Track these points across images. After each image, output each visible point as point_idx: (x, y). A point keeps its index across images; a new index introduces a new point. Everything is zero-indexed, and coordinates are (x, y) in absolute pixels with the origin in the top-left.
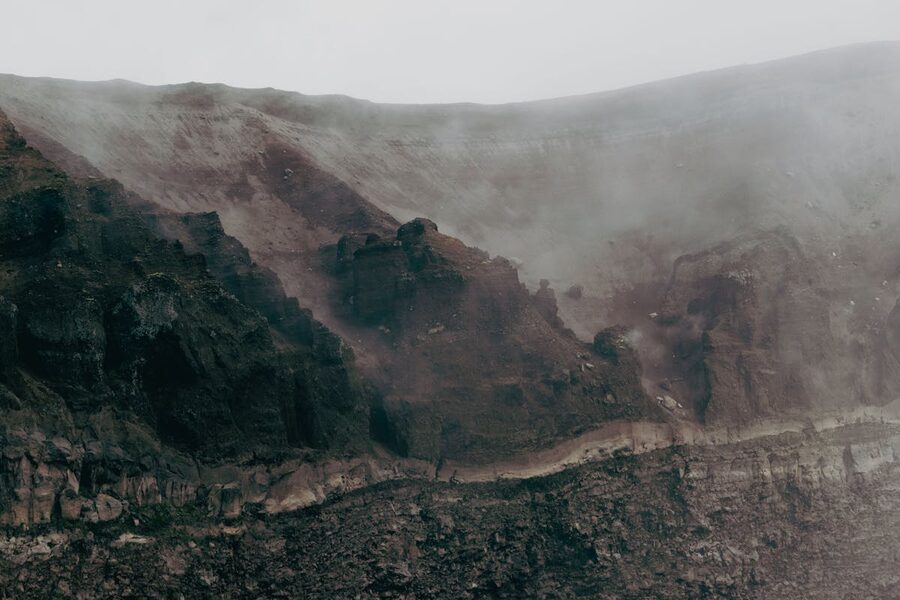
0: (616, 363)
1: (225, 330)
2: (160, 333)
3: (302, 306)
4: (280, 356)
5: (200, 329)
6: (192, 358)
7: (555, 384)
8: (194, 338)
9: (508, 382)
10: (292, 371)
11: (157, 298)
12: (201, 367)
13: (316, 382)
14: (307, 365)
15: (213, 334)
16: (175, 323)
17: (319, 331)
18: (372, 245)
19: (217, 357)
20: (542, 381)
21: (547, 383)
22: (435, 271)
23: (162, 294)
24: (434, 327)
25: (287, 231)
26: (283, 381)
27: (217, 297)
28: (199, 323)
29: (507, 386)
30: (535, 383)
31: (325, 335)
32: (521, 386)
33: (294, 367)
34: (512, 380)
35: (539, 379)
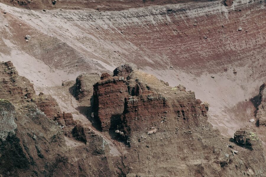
0: (251, 149)
1: (41, 134)
2: (9, 136)
3: (74, 119)
4: (69, 151)
5: (28, 134)
6: (26, 153)
7: (221, 163)
8: (26, 139)
9: (196, 163)
10: (76, 159)
11: (4, 115)
12: (31, 158)
13: (90, 166)
14: (84, 155)
15: (35, 137)
16: (16, 130)
17: (89, 133)
18: (105, 80)
19: (39, 152)
20: (215, 162)
21: (217, 163)
22: (149, 95)
23: (6, 112)
24: (151, 129)
25: (39, 73)
26: (72, 165)
27: (35, 113)
28: (27, 130)
29: (196, 165)
30: (210, 163)
31: (93, 136)
32: (203, 165)
33: (77, 157)
34: (198, 162)
35: (213, 160)
